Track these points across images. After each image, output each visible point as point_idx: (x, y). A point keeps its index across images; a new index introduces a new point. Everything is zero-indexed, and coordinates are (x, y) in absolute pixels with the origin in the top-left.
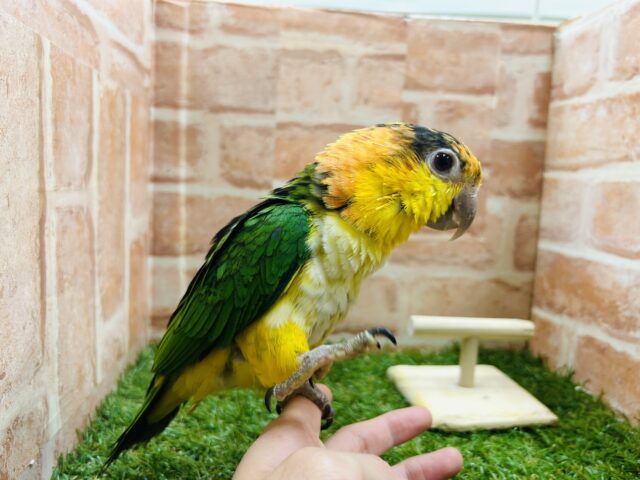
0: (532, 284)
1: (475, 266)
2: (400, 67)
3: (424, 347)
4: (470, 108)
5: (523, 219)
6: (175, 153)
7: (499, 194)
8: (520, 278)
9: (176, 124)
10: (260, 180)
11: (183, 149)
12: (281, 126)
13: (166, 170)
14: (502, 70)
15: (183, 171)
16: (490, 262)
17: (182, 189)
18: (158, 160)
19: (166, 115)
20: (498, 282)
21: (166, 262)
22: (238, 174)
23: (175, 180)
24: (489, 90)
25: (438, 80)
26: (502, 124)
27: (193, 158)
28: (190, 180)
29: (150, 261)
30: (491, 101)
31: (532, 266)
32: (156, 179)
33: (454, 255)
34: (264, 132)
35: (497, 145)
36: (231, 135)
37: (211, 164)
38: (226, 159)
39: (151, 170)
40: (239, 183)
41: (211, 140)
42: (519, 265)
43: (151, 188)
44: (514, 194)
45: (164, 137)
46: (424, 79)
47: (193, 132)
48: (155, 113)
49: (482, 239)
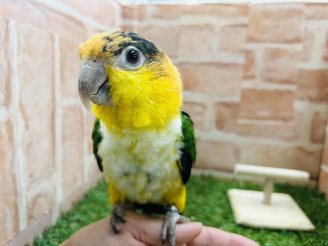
0: (322, 151)
1: (286, 139)
2: (244, 31)
4: (285, 51)
5: (317, 114)
7: (302, 99)
8: (315, 147)
12: (181, 64)
14: (306, 29)
16: (295, 138)
20: (301, 149)
24: (297, 40)
25: (266, 36)
26: (305, 60)
30: (298, 47)
31: (322, 141)
35: (301, 72)
42: (313, 140)
44: (311, 100)
46: (258, 36)
49: (290, 125)
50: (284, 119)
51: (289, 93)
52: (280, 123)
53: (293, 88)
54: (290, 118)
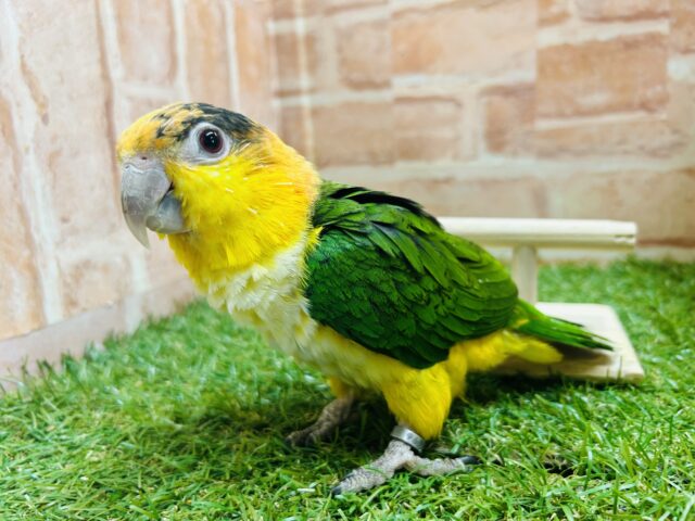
1: (654, 154)
6: (295, 65)
9: (293, 35)
10: (378, 79)
11: (303, 59)
12: (397, 15)
13: (289, 84)
15: (304, 81)
16: (677, 146)
17: (306, 101)
18: (281, 73)
19: (283, 27)
22: (356, 76)
23: (296, 92)
27: (313, 66)
28: (313, 91)
32: (282, 94)
33: (622, 142)
34: (379, 25)
36: (345, 36)
37: (331, 71)
38: (344, 62)
39: (275, 84)
40: (358, 86)
41: (328, 45)
43: (276, 104)
45: (284, 47)
47: (311, 40)
48: (273, 27)
49: (663, 116)
50: (644, 106)
51: (654, 39)
52: (640, 115)
53: (662, 27)
54: (663, 101)
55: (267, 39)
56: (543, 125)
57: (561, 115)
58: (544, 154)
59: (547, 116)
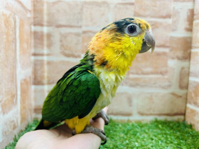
0: (187, 94)
1: (163, 88)
2: (132, 8)
3: (143, 120)
4: (161, 24)
5: (183, 68)
6: (42, 44)
7: (173, 58)
8: (182, 92)
9: (42, 32)
10: (76, 54)
11: (45, 42)
12: (84, 32)
13: (38, 51)
14: (174, 8)
15: (45, 51)
16: (170, 86)
17: (45, 58)
18: (35, 47)
19: (38, 29)
20: (173, 94)
21: (39, 87)
22: (67, 52)
23: (42, 55)
24: (168, 16)
25: (148, 13)
26: (174, 30)
27: (49, 46)
28: (48, 55)
29: (33, 87)
30: (169, 21)
31: (187, 87)
32: (35, 55)
33: (155, 84)
34: (78, 35)
35: (172, 38)
36: (64, 37)
37: (57, 48)
38: (62, 46)
39: (33, 51)
40: (68, 56)
41: (56, 38)
42: (181, 87)
43: (33, 58)
44: (179, 59)
45: (38, 37)
46: (142, 12)
47: (49, 36)
48: (33, 28)
49: (166, 77)
50: (161, 73)
51: (165, 54)
52: (160, 76)
53: (167, 50)
54: (166, 72)
55: (31, 32)
56: (131, 76)
57: (137, 74)
58: (132, 86)
59: (133, 73)
